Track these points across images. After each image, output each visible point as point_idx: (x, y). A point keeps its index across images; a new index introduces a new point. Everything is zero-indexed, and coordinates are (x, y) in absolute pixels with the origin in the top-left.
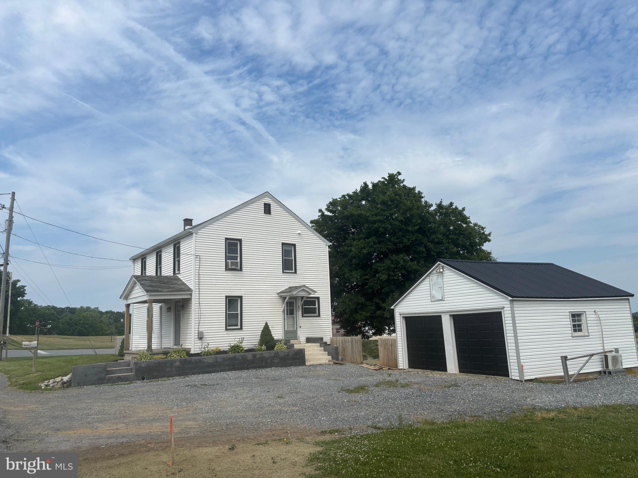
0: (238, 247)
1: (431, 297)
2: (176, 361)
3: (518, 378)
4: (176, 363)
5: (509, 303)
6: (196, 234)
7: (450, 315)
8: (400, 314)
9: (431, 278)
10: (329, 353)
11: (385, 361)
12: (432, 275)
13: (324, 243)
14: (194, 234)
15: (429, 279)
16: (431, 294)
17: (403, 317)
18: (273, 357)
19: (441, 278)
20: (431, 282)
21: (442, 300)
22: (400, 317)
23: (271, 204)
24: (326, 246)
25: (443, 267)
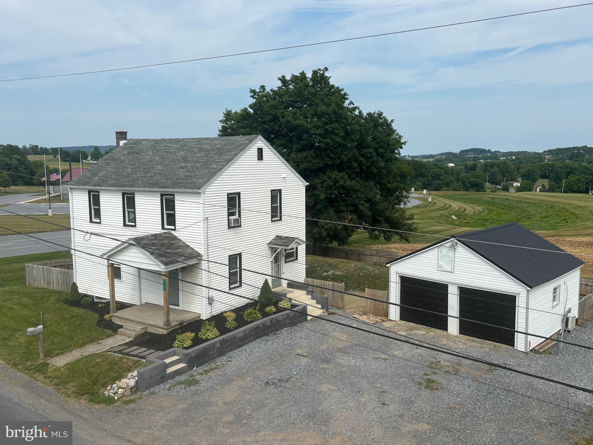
0: (236, 201)
1: (438, 266)
2: (217, 343)
3: (524, 350)
4: (217, 345)
5: (526, 291)
6: (204, 193)
7: (458, 287)
8: (397, 273)
9: (440, 249)
10: (318, 302)
11: (372, 309)
12: (441, 247)
13: (302, 184)
14: (202, 194)
15: (438, 249)
16: (438, 264)
17: (399, 276)
18: (285, 319)
19: (452, 252)
20: (439, 253)
21: (451, 272)
22: (396, 275)
23: (263, 148)
24: (304, 186)
25: (456, 243)
